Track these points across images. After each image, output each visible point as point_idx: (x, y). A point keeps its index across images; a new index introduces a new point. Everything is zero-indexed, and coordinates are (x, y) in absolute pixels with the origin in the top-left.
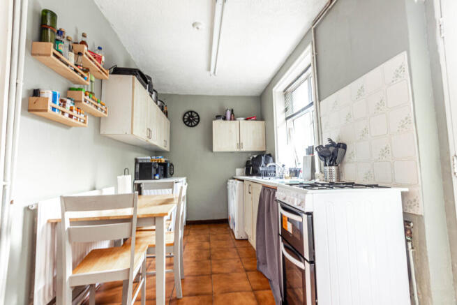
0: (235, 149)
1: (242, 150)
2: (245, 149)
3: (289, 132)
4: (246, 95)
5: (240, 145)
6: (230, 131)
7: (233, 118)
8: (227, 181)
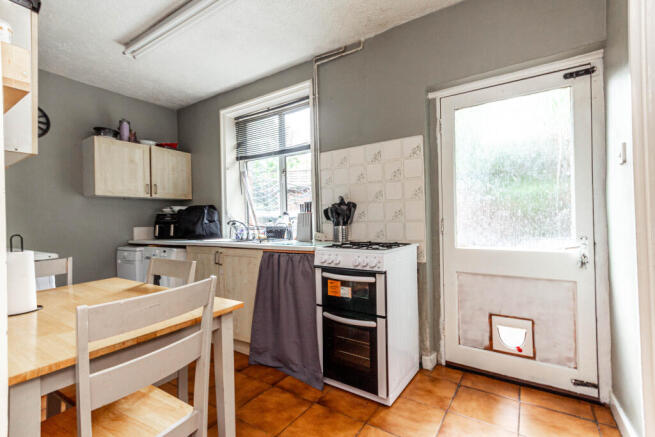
0: (142, 193)
1: (154, 196)
2: (160, 194)
3: (242, 175)
4: (158, 103)
5: (151, 187)
6: (132, 161)
7: (134, 138)
8: (117, 250)
